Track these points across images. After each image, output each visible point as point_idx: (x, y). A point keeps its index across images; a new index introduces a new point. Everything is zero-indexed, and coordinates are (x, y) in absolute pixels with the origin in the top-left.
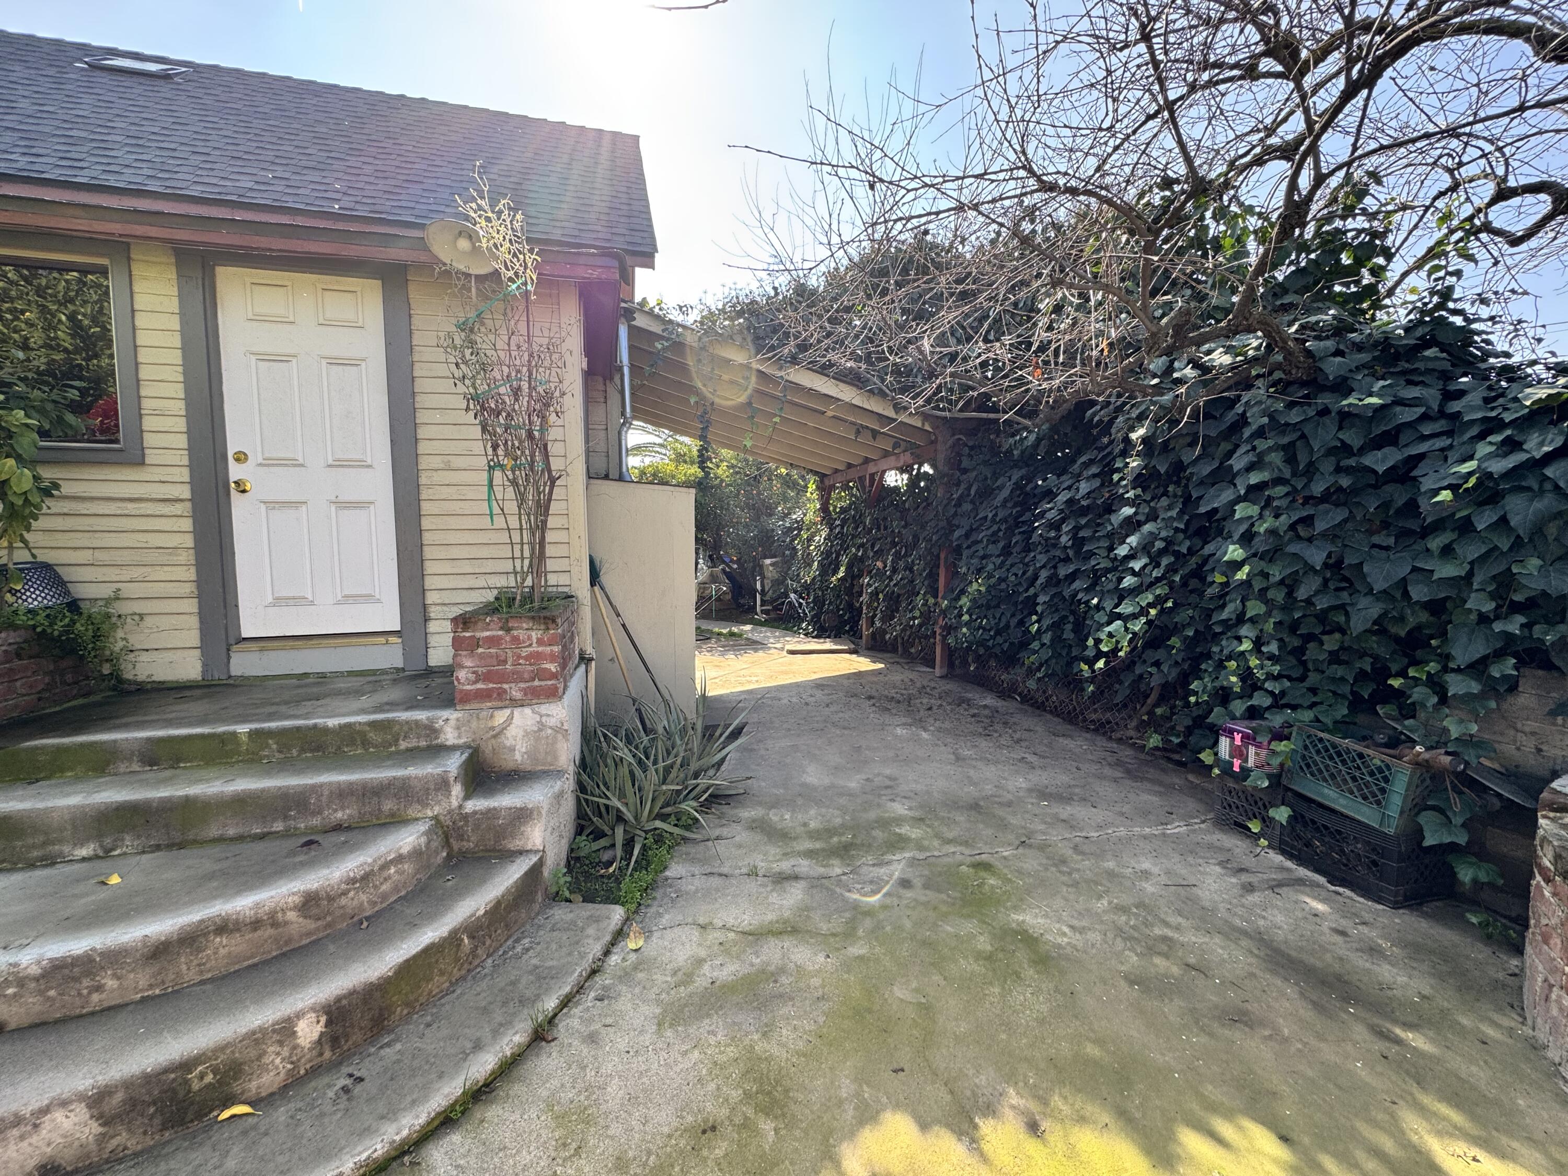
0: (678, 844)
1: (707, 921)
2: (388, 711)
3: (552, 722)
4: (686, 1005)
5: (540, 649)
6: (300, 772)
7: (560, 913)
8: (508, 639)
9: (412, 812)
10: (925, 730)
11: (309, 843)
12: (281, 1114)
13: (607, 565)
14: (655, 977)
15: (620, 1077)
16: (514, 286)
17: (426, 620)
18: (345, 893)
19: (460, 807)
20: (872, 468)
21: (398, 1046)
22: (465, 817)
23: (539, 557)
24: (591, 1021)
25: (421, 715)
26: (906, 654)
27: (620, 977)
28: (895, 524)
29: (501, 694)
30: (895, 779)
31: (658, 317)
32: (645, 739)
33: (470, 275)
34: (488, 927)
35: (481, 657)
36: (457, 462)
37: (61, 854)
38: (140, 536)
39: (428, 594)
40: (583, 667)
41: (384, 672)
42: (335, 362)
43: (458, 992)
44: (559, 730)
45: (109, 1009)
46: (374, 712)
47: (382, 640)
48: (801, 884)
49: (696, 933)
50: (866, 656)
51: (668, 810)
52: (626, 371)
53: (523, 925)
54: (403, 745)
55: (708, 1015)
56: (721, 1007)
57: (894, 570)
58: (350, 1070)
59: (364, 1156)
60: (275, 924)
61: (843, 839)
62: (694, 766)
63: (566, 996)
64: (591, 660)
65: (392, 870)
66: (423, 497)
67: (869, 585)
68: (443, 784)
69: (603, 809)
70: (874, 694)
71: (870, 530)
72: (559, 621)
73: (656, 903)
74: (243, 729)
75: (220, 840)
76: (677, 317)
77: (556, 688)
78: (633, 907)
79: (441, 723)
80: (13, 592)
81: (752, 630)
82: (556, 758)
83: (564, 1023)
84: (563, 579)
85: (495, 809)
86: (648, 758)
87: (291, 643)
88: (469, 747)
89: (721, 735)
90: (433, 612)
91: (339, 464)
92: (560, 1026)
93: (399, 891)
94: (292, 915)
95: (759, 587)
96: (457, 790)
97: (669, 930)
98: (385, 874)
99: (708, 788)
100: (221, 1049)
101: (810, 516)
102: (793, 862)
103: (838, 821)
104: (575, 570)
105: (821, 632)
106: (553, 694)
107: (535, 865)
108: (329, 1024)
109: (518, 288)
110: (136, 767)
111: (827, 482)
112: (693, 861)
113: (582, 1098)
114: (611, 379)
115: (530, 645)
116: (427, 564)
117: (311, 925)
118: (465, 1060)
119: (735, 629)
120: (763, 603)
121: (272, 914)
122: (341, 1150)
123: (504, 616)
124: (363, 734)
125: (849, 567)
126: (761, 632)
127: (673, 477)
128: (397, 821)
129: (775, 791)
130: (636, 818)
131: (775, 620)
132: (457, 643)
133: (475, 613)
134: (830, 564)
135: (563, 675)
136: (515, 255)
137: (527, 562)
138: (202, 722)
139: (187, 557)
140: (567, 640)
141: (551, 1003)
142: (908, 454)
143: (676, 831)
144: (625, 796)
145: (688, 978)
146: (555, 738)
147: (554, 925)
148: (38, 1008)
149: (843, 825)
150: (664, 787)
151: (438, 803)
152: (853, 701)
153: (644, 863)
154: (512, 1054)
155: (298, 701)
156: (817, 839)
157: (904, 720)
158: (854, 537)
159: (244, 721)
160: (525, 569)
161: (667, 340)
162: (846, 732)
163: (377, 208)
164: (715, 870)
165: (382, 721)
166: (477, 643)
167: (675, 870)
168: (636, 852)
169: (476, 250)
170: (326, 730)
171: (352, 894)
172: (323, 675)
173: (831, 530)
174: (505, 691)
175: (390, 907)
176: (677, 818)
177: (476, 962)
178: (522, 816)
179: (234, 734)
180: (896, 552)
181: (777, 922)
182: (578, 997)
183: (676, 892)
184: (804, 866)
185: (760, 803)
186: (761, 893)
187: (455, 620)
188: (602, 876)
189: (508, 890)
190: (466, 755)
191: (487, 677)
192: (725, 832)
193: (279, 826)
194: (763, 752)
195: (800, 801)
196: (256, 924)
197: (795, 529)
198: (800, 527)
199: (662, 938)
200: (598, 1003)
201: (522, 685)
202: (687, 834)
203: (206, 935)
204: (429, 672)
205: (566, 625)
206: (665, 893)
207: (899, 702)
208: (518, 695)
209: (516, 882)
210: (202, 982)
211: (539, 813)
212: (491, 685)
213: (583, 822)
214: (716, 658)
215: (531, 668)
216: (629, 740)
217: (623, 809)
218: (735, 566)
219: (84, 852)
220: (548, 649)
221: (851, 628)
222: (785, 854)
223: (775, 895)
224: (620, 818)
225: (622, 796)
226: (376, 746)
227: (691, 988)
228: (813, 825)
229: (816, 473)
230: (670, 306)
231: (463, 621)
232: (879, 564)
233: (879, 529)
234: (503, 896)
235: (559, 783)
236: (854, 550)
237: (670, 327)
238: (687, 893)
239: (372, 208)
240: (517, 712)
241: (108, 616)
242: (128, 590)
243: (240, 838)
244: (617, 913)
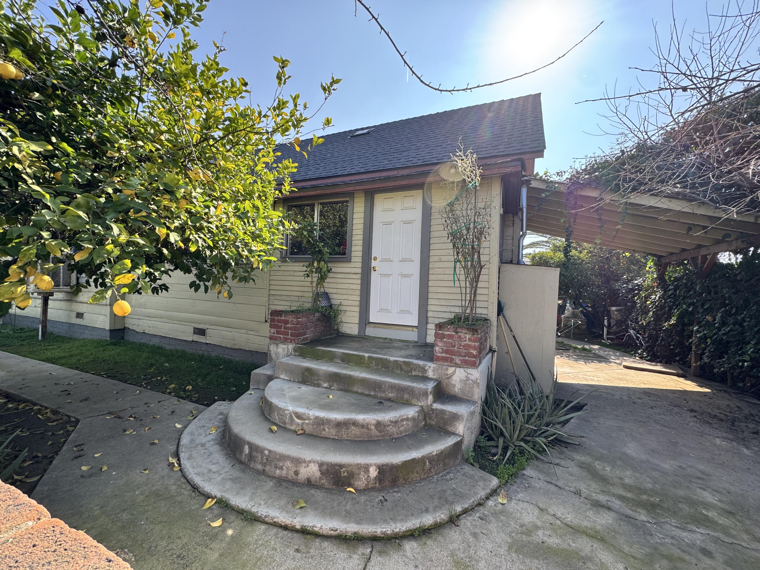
0: (533, 459)
1: (544, 507)
2: (410, 358)
3: (472, 378)
4: (525, 546)
5: (470, 343)
6: (380, 375)
7: (467, 468)
8: (456, 336)
9: (414, 401)
10: (747, 448)
11: (380, 402)
12: (363, 498)
13: (508, 305)
14: (510, 522)
15: (486, 561)
16: (471, 185)
17: (427, 323)
18: (389, 426)
19: (431, 405)
20: (703, 252)
21: (399, 495)
22: (433, 410)
23: (473, 301)
24: (475, 526)
25: (421, 363)
26: (734, 386)
27: (492, 513)
28: (725, 291)
29: (452, 360)
30: (708, 475)
31: (544, 180)
32: (519, 397)
33: (454, 182)
34: (436, 461)
35: (445, 342)
36: (444, 258)
37: (320, 384)
38: (348, 285)
39: (429, 312)
40: (490, 355)
41: (410, 342)
42: (406, 223)
43: (423, 484)
44: (475, 382)
45: (326, 438)
46: (405, 358)
47: (411, 329)
48: (612, 514)
49: (537, 511)
50: (693, 381)
51: (528, 438)
52: (525, 210)
53: (451, 467)
54: (414, 373)
55: (537, 558)
56: (546, 558)
57: (724, 324)
58: (384, 495)
59: (384, 530)
60: (368, 429)
61: (652, 499)
62: (546, 419)
63: (466, 509)
64: (495, 351)
65: (405, 423)
66: (430, 273)
67: (697, 331)
68: (425, 394)
69: (494, 427)
70: (697, 408)
71: (701, 294)
72: (479, 331)
73: (516, 485)
74: (366, 355)
75: (357, 393)
76: (555, 178)
77: (475, 363)
78: (504, 481)
79: (428, 367)
80: (319, 301)
81: (598, 349)
82: (473, 395)
83: (464, 521)
84: (484, 311)
85: (444, 410)
86: (519, 408)
87: (383, 326)
88: (437, 380)
89: (565, 406)
90: (430, 320)
91: (403, 260)
92: (462, 521)
93: (406, 432)
94: (373, 427)
95: (606, 323)
96: (430, 398)
97: (521, 503)
98: (402, 423)
99: (555, 434)
100: (350, 465)
101: (648, 282)
102: (608, 498)
103: (650, 486)
104: (490, 307)
105: (653, 358)
106: (474, 365)
107: (459, 441)
108: (379, 473)
109: (473, 185)
110: (339, 361)
111: (663, 261)
112: (540, 471)
113: (467, 560)
114: (517, 214)
115: (466, 341)
116: (429, 300)
117: (378, 434)
118: (422, 514)
119: (587, 347)
120: (608, 333)
121: (368, 424)
122: (378, 523)
123: (456, 326)
124: (401, 365)
125: (680, 318)
126: (605, 351)
127: (552, 259)
128: (408, 404)
129: (601, 450)
130: (510, 436)
131: (617, 345)
132: (436, 335)
133: (445, 323)
134: (663, 315)
135: (480, 357)
136: (472, 172)
137: (467, 302)
138: (356, 350)
139: (358, 293)
140: (483, 341)
141: (459, 509)
142: (739, 241)
143: (532, 451)
144: (505, 424)
145: (529, 533)
146: (473, 385)
147: (464, 473)
148: (311, 430)
149: (652, 490)
150: (527, 426)
151: (423, 401)
152: (676, 409)
153: (512, 461)
154: (440, 522)
155: (382, 348)
156: (630, 491)
157: (725, 435)
158: (684, 298)
159: (367, 352)
160: (467, 305)
161: (548, 191)
162: (666, 429)
163: (425, 160)
164: (553, 482)
165: (407, 362)
166: (443, 336)
167: (529, 472)
168: (508, 454)
169: (457, 173)
170: (389, 361)
171: (391, 427)
172: (391, 340)
173: (665, 292)
174: (453, 359)
175: (402, 437)
176: (535, 445)
177: (431, 475)
178: (455, 417)
179: (364, 356)
180: (726, 311)
181: (590, 529)
182: (471, 512)
183: (528, 484)
184: (616, 504)
185: (589, 454)
186: (581, 507)
187: (436, 325)
188: (490, 459)
189: (446, 448)
190: (435, 383)
191: (446, 352)
192: (563, 463)
193: (372, 393)
194: (595, 424)
195: (619, 463)
196: (363, 426)
197: (636, 290)
198: (640, 288)
199: (517, 504)
200: (480, 520)
201: (461, 358)
202: (539, 455)
203: (350, 424)
204: (426, 345)
205: (483, 333)
206: (522, 483)
207: (722, 420)
208: (458, 362)
209: (450, 446)
210: (347, 440)
211: (463, 418)
212: (448, 356)
213: (484, 430)
214: (571, 362)
215: (464, 351)
216: (510, 396)
217: (504, 430)
218: (590, 309)
219: (325, 385)
220: (473, 344)
221: (681, 359)
222: (603, 491)
223: (591, 512)
224: (502, 434)
225: (504, 423)
226: (404, 371)
227: (529, 539)
228: (627, 481)
229: (653, 255)
230: (552, 174)
231: (439, 326)
232: (709, 318)
233: (709, 293)
234: (444, 450)
235: (473, 407)
236: (684, 306)
237: (551, 185)
238: (535, 487)
239: (423, 161)
240: (458, 369)
241: (338, 310)
242: (344, 302)
243: (362, 394)
244: (495, 482)
